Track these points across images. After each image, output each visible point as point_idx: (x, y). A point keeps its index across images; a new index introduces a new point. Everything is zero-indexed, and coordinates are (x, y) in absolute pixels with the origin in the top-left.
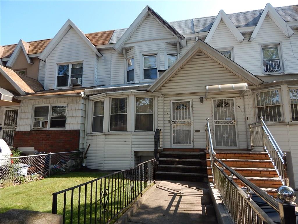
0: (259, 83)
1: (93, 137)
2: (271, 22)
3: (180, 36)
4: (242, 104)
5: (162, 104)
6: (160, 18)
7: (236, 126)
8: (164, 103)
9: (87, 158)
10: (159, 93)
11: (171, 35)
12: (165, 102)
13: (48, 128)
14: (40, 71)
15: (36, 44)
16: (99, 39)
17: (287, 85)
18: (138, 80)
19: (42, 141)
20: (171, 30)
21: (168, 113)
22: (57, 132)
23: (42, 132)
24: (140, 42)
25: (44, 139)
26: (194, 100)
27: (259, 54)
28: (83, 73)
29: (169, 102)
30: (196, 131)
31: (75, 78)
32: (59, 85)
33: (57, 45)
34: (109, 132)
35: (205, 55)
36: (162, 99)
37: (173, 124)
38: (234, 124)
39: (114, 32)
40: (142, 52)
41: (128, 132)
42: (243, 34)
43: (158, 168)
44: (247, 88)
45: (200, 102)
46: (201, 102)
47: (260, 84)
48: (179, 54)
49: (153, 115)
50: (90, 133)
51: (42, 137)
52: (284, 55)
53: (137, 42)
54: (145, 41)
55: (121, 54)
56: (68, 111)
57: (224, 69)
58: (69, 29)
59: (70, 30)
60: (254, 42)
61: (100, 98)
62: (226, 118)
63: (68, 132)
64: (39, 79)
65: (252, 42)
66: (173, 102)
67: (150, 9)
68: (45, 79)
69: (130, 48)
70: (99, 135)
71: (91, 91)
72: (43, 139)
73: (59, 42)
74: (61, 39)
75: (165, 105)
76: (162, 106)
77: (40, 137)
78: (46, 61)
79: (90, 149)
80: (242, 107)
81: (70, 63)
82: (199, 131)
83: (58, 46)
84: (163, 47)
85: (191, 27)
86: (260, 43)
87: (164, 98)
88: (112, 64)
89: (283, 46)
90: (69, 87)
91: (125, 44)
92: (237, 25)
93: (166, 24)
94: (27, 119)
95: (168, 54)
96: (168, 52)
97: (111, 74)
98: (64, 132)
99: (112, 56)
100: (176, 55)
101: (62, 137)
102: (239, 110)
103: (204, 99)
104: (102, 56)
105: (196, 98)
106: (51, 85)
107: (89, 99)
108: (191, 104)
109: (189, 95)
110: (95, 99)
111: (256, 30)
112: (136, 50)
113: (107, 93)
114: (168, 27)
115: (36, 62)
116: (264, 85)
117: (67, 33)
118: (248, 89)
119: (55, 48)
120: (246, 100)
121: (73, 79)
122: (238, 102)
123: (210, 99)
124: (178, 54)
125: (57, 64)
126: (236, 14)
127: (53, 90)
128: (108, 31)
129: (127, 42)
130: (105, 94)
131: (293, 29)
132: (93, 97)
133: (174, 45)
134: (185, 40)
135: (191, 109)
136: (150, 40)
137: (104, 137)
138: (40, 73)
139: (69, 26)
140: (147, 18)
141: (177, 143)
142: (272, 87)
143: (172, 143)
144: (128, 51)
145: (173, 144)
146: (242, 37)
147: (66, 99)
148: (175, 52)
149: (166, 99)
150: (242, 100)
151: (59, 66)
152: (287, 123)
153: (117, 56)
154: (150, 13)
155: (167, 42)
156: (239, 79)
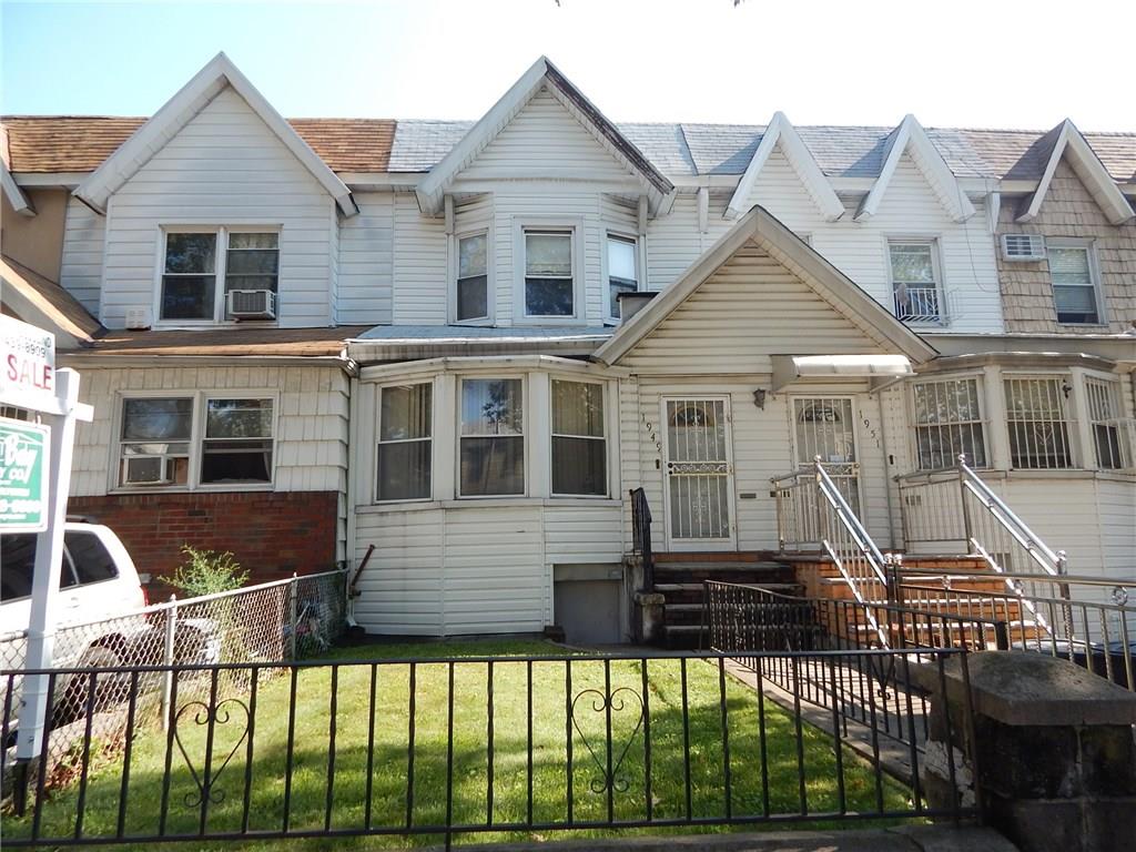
0: (926, 358)
1: (388, 520)
2: (915, 171)
3: (657, 180)
4: (877, 415)
5: (635, 407)
6: (590, 107)
7: (859, 480)
8: (642, 404)
9: (361, 598)
10: (623, 368)
11: (622, 171)
12: (645, 399)
13: (193, 481)
14: (67, 247)
15: (39, 130)
16: (343, 147)
17: (999, 368)
18: (508, 314)
19: (172, 535)
20: (628, 156)
21: (653, 437)
22: (239, 498)
23: (167, 501)
24: (511, 180)
25: (182, 528)
26: (735, 398)
27: (883, 263)
28: (283, 272)
29: (655, 399)
30: (744, 496)
31: (254, 291)
32: (168, 313)
33: (163, 148)
34: (455, 499)
35: (767, 256)
36: (634, 388)
37: (671, 473)
38: (853, 475)
39: (395, 126)
40: (523, 217)
41: (528, 497)
42: (843, 197)
43: (664, 615)
44: (909, 371)
45: (754, 406)
46: (758, 406)
47: (928, 361)
48: (642, 238)
49: (604, 441)
50: (369, 503)
51: (172, 521)
52: (948, 274)
53: (502, 180)
54: (532, 179)
55: (438, 214)
56: (283, 420)
57: (825, 305)
58: (216, 92)
59: (219, 98)
60: (869, 225)
61: (413, 376)
62: (832, 457)
63: (290, 498)
64: (62, 279)
65: (864, 225)
66: (668, 403)
67: (551, 71)
68: (106, 286)
69: (473, 200)
70: (415, 511)
71: (375, 349)
72: (172, 528)
73: (170, 140)
74: (178, 128)
75: (644, 409)
76: (634, 412)
77: (162, 521)
78: (105, 209)
79: (371, 563)
80: (875, 425)
81: (222, 230)
82: (752, 496)
83: (164, 154)
84: (595, 209)
85: (681, 151)
86: (887, 230)
87: (642, 385)
88: (398, 248)
89: (945, 246)
90: (220, 322)
91: (457, 181)
92: (824, 166)
93: (610, 132)
94: (90, 445)
95: (609, 236)
96: (612, 227)
97: (395, 285)
98: (271, 499)
99: (397, 219)
100: (633, 241)
101: (260, 519)
102: (866, 433)
103: (768, 397)
104: (354, 215)
105: (743, 392)
106: (136, 309)
107: (362, 377)
108: (725, 409)
109: (720, 380)
110: (390, 379)
111: (879, 189)
112: (498, 208)
113: (449, 359)
114: (616, 144)
115: (50, 210)
116: (940, 364)
117: (208, 109)
118: (912, 373)
119: (150, 159)
120: (886, 404)
121: (243, 291)
122: (864, 407)
123: (784, 396)
124: (638, 237)
125: (160, 226)
126: (810, 128)
127: (147, 329)
128: (367, 121)
129: (462, 176)
130: (439, 364)
131: (973, 201)
132: (383, 370)
133: (630, 205)
134: (673, 194)
135: (727, 426)
136: (550, 179)
137: (439, 516)
138: (67, 258)
139: (218, 80)
140: (538, 101)
141: (686, 535)
142: (959, 370)
143: (670, 536)
144: (461, 209)
145: (671, 540)
146: (839, 208)
147: (273, 372)
148: (629, 230)
149: (644, 390)
150: (873, 404)
151: (169, 235)
152: (1003, 474)
153: (417, 219)
154: (552, 84)
155: (607, 194)
156: (868, 341)
